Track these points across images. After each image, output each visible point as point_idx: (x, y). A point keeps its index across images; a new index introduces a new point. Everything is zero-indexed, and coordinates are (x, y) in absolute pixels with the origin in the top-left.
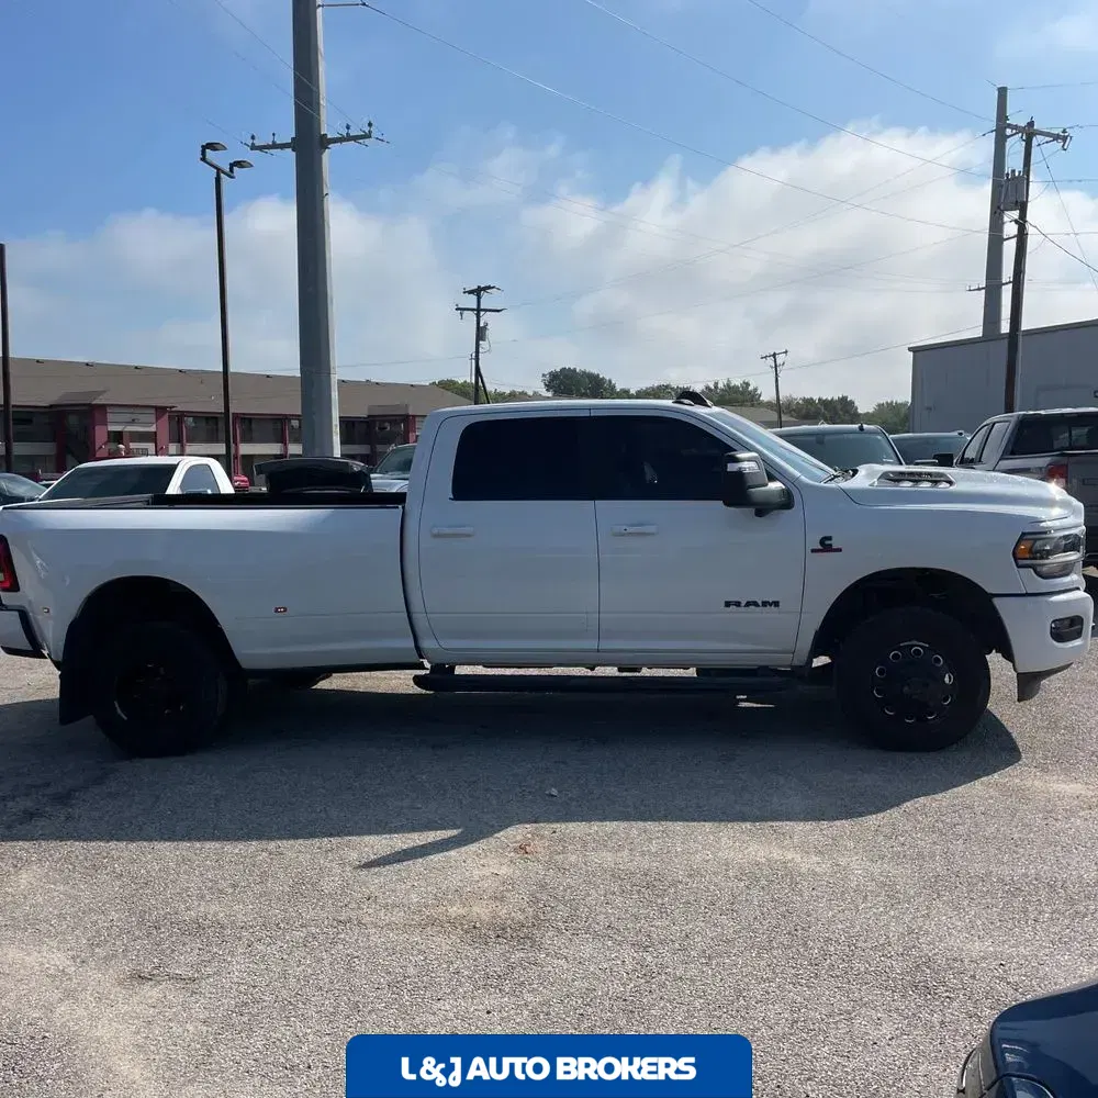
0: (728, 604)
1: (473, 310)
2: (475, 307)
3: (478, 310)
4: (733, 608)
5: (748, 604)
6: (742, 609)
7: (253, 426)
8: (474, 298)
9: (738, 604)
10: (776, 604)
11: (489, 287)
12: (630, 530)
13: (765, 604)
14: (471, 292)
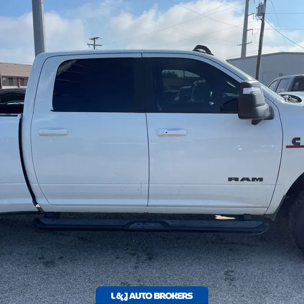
0: (230, 179)
1: (93, 45)
2: (93, 44)
3: (94, 45)
4: (233, 182)
5: (243, 179)
6: (239, 182)
7: (24, 81)
8: (93, 41)
9: (237, 179)
10: (261, 179)
11: (97, 38)
12: (170, 132)
13: (254, 179)
14: (92, 39)
